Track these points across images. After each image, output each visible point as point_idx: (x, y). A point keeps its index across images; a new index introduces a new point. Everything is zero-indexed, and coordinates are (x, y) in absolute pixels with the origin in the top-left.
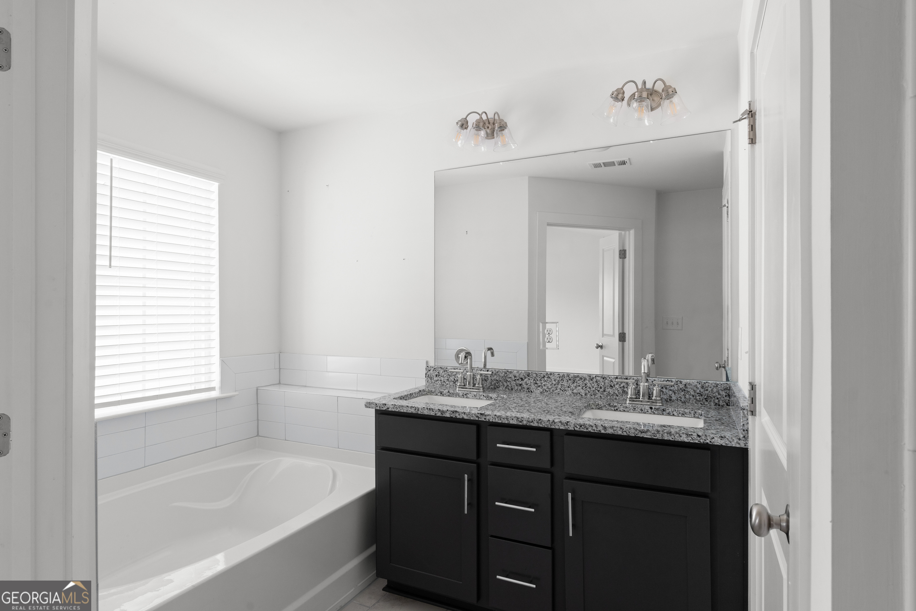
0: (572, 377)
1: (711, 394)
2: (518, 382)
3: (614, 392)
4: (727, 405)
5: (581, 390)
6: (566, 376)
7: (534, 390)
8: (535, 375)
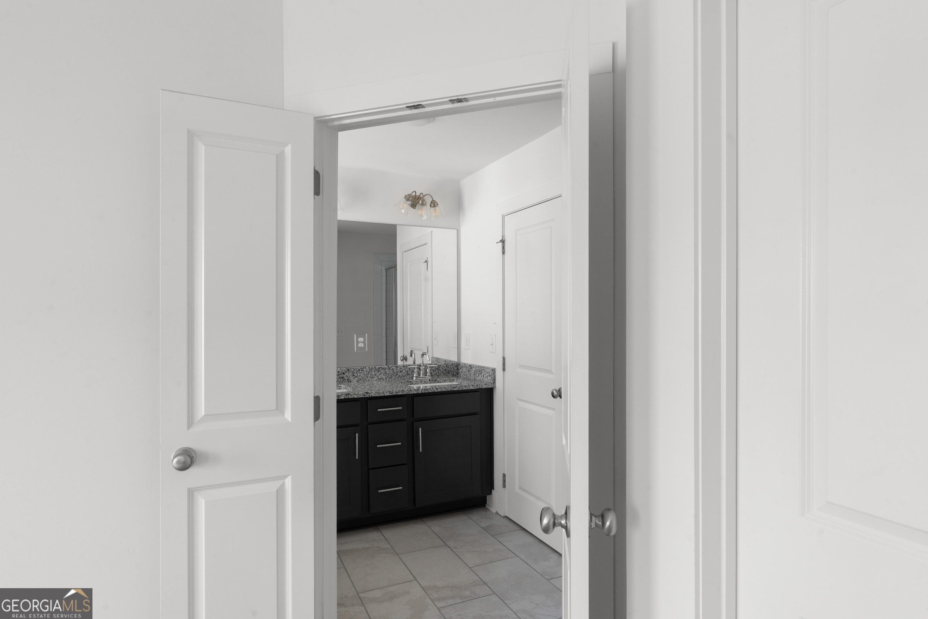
0: (377, 368)
1: (450, 370)
2: (340, 376)
3: (402, 375)
4: (457, 374)
5: (383, 376)
6: (373, 368)
7: (353, 380)
8: (353, 370)
